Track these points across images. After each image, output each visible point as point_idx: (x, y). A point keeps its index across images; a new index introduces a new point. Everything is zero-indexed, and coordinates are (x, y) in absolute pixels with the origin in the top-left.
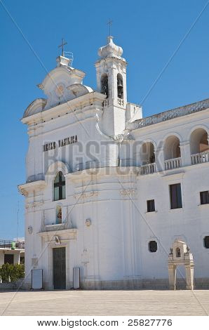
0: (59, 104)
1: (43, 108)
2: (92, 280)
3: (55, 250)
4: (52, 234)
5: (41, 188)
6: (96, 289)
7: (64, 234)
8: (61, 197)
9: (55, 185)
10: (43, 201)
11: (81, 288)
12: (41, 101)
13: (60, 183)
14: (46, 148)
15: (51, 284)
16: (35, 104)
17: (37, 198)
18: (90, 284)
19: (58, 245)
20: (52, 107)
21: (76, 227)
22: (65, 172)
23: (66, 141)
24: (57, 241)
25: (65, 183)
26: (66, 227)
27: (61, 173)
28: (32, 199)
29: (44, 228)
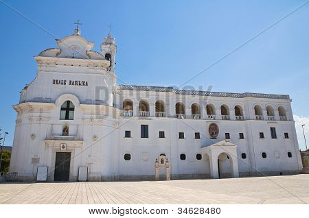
0: (73, 58)
1: (57, 55)
2: (96, 175)
3: (59, 155)
4: (58, 143)
5: (49, 108)
6: (98, 181)
7: (70, 144)
8: (67, 118)
9: (62, 109)
10: (49, 118)
11: (87, 181)
12: (59, 50)
13: (68, 109)
14: (55, 82)
15: (53, 179)
16: (52, 50)
17: (43, 115)
18: (94, 178)
19: (63, 150)
20: (66, 57)
21: (82, 140)
22: (75, 102)
23: (77, 83)
24: (63, 147)
25: (73, 109)
26: (76, 138)
27: (68, 102)
28: (38, 115)
29: (52, 137)
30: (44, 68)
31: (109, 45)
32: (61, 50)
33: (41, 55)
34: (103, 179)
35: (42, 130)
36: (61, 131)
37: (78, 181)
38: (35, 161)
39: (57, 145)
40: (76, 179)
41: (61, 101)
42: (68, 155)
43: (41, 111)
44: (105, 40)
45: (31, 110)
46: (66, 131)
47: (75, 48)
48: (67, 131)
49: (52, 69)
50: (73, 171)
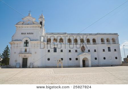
0: (28, 24)
1: (23, 24)
2: (36, 66)
3: (24, 59)
5: (20, 43)
7: (27, 55)
8: (26, 46)
9: (25, 43)
10: (20, 46)
11: (33, 68)
13: (26, 43)
14: (22, 34)
15: (22, 67)
16: (21, 22)
17: (18, 45)
18: (35, 67)
19: (25, 57)
20: (26, 24)
21: (31, 54)
22: (29, 40)
23: (30, 33)
24: (25, 56)
25: (28, 43)
26: (29, 53)
27: (27, 41)
29: (21, 53)
30: (18, 29)
31: (41, 19)
32: (24, 22)
33: (17, 24)
34: (38, 67)
35: (18, 50)
36: (24, 51)
37: (30, 68)
38: (16, 61)
39: (23, 56)
40: (29, 67)
41: (24, 40)
43: (17, 44)
44: (39, 17)
45: (14, 44)
46: (26, 50)
47: (29, 20)
48: (26, 51)
49: (21, 29)
50: (28, 64)
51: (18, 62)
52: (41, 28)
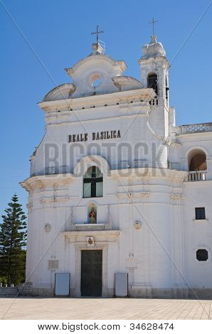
0: (95, 94)
1: (71, 94)
2: (143, 288)
3: (85, 254)
4: (82, 236)
5: (66, 182)
6: (147, 297)
7: (100, 236)
8: (93, 194)
9: (86, 181)
10: (67, 197)
11: (128, 296)
12: (71, 87)
13: (93, 180)
14: (72, 138)
15: (78, 291)
17: (59, 193)
18: (139, 292)
19: (91, 247)
20: (83, 95)
21: (118, 229)
23: (104, 135)
24: (90, 242)
25: (101, 180)
26: (106, 227)
27: (94, 169)
28: (51, 194)
29: (72, 227)
30: (53, 119)
31: (151, 59)
32: (74, 86)
33: (46, 99)
34: (154, 295)
35: (57, 216)
36: (85, 217)
37: (115, 296)
38: (53, 264)
39: (81, 240)
40: (112, 293)
42: (99, 254)
43: (55, 187)
44: (144, 52)
45: (43, 188)
46: (92, 215)
47: (96, 76)
48: (95, 216)
49: (65, 118)
50: (108, 280)
51: (62, 268)
52: (155, 102)
